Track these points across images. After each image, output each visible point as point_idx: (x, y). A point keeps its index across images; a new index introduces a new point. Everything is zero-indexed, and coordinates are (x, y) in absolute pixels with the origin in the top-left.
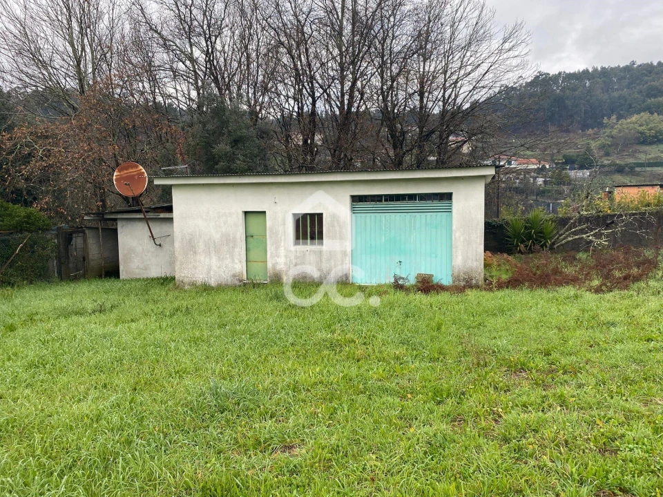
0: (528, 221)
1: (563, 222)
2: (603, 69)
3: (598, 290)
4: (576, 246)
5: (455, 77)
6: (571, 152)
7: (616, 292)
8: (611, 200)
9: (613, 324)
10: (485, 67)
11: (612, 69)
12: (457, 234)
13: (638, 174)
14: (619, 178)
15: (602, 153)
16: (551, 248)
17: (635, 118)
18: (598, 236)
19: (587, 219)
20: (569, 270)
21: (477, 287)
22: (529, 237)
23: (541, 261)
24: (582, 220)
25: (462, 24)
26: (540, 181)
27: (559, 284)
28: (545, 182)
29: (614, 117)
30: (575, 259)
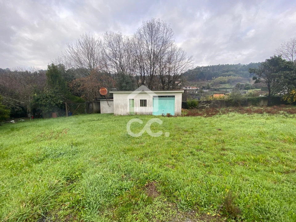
0: (192, 102)
1: (200, 102)
2: (212, 66)
3: (206, 117)
4: (203, 107)
5: (177, 68)
6: (204, 85)
7: (209, 118)
8: (213, 97)
9: (207, 123)
10: (184, 66)
11: (215, 66)
12: (176, 105)
13: (220, 91)
14: (215, 92)
15: (212, 86)
16: (197, 108)
17: (219, 78)
18: (207, 105)
19: (205, 102)
20: (200, 113)
21: (180, 116)
22: (192, 105)
23: (194, 111)
24: (204, 102)
25: (179, 56)
26: (197, 92)
27: (197, 115)
28: (198, 93)
29: (215, 77)
30: (202, 110)
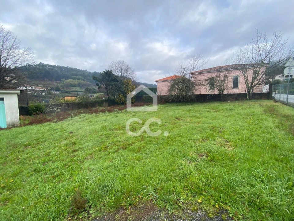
0: (36, 106)
1: (47, 106)
3: (56, 122)
4: (52, 112)
5: (5, 58)
6: (53, 86)
7: (60, 122)
8: (64, 100)
9: (57, 129)
10: (17, 58)
13: (71, 94)
14: (66, 94)
15: (62, 88)
16: (44, 113)
17: (69, 80)
18: (57, 109)
19: (54, 105)
20: (49, 118)
21: (17, 127)
22: (37, 110)
23: (39, 117)
24: (52, 105)
25: (7, 42)
26: (43, 94)
27: (45, 122)
28: (45, 94)
29: (64, 79)
30: (51, 115)
